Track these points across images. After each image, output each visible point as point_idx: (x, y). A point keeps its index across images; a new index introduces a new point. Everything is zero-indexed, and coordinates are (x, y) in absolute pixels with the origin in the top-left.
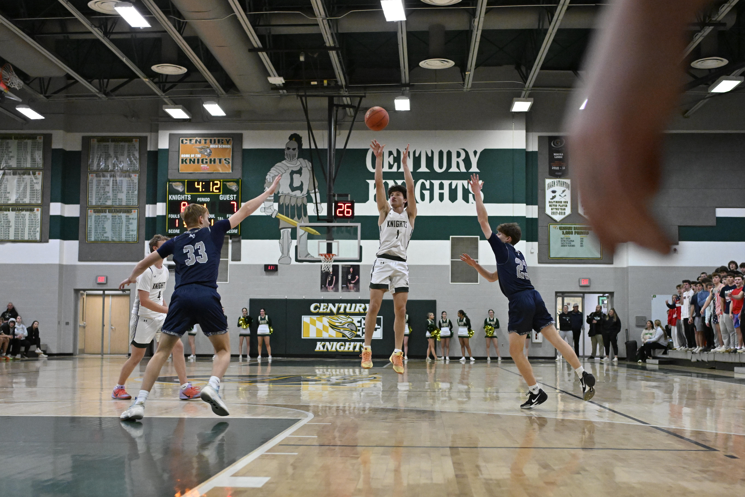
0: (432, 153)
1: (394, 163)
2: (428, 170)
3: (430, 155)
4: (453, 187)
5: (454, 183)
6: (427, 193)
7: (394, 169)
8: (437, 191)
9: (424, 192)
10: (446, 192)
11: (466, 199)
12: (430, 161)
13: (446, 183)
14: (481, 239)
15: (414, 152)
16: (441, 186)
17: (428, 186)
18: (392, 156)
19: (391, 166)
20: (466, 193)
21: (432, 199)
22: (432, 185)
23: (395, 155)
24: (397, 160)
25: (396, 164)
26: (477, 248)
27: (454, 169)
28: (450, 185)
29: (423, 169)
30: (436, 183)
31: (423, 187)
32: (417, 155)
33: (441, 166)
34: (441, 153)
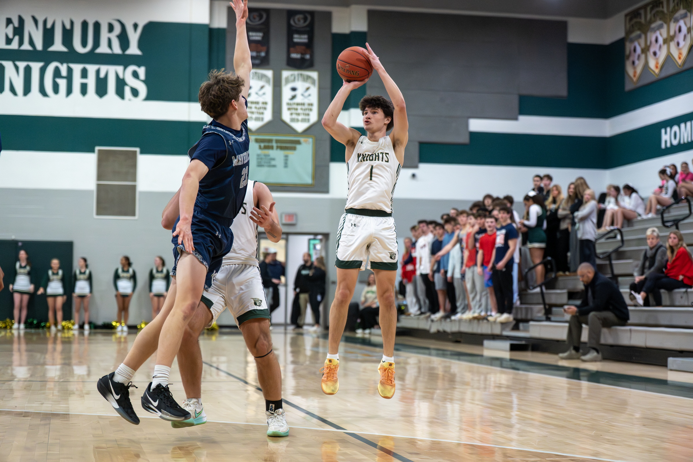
0: (72, 23)
1: (14, 35)
2: (64, 49)
3: (68, 27)
4: (102, 75)
5: (104, 69)
6: (62, 83)
7: (14, 45)
8: (77, 81)
9: (59, 81)
10: (91, 82)
11: (120, 93)
12: (68, 36)
13: (92, 69)
14: (142, 152)
15: (45, 22)
16: (84, 74)
17: (64, 73)
18: (11, 27)
19: (9, 41)
20: (121, 84)
21: (69, 91)
22: (70, 71)
23: (16, 24)
24: (19, 31)
25: (17, 38)
26: (134, 165)
27: (103, 49)
28: (98, 72)
29: (58, 46)
30: (77, 68)
31: (57, 73)
32: (49, 26)
33: (84, 44)
34: (85, 25)
